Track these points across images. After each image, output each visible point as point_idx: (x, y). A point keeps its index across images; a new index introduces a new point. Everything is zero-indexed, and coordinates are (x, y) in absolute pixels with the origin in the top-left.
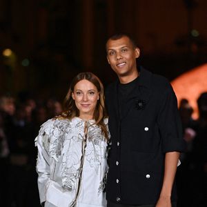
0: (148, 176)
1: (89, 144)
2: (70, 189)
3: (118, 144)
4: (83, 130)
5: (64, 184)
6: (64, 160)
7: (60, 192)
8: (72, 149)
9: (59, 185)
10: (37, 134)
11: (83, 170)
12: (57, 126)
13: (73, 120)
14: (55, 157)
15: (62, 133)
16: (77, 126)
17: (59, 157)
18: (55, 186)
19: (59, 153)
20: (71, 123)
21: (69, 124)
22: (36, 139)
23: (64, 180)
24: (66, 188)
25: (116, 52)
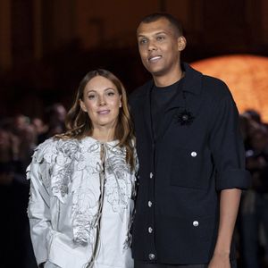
0: (196, 223)
1: (110, 178)
2: (84, 244)
3: (151, 176)
4: (99, 156)
5: (76, 236)
6: (75, 200)
7: (68, 248)
8: (86, 185)
9: (67, 238)
10: (29, 161)
11: (103, 216)
12: (61, 150)
13: (83, 141)
14: (59, 195)
15: (69, 161)
16: (91, 150)
17: (66, 195)
18: (62, 239)
19: (66, 191)
20: (81, 146)
21: (78, 147)
22: (28, 169)
23: (76, 231)
24: (79, 243)
25: (148, 40)
